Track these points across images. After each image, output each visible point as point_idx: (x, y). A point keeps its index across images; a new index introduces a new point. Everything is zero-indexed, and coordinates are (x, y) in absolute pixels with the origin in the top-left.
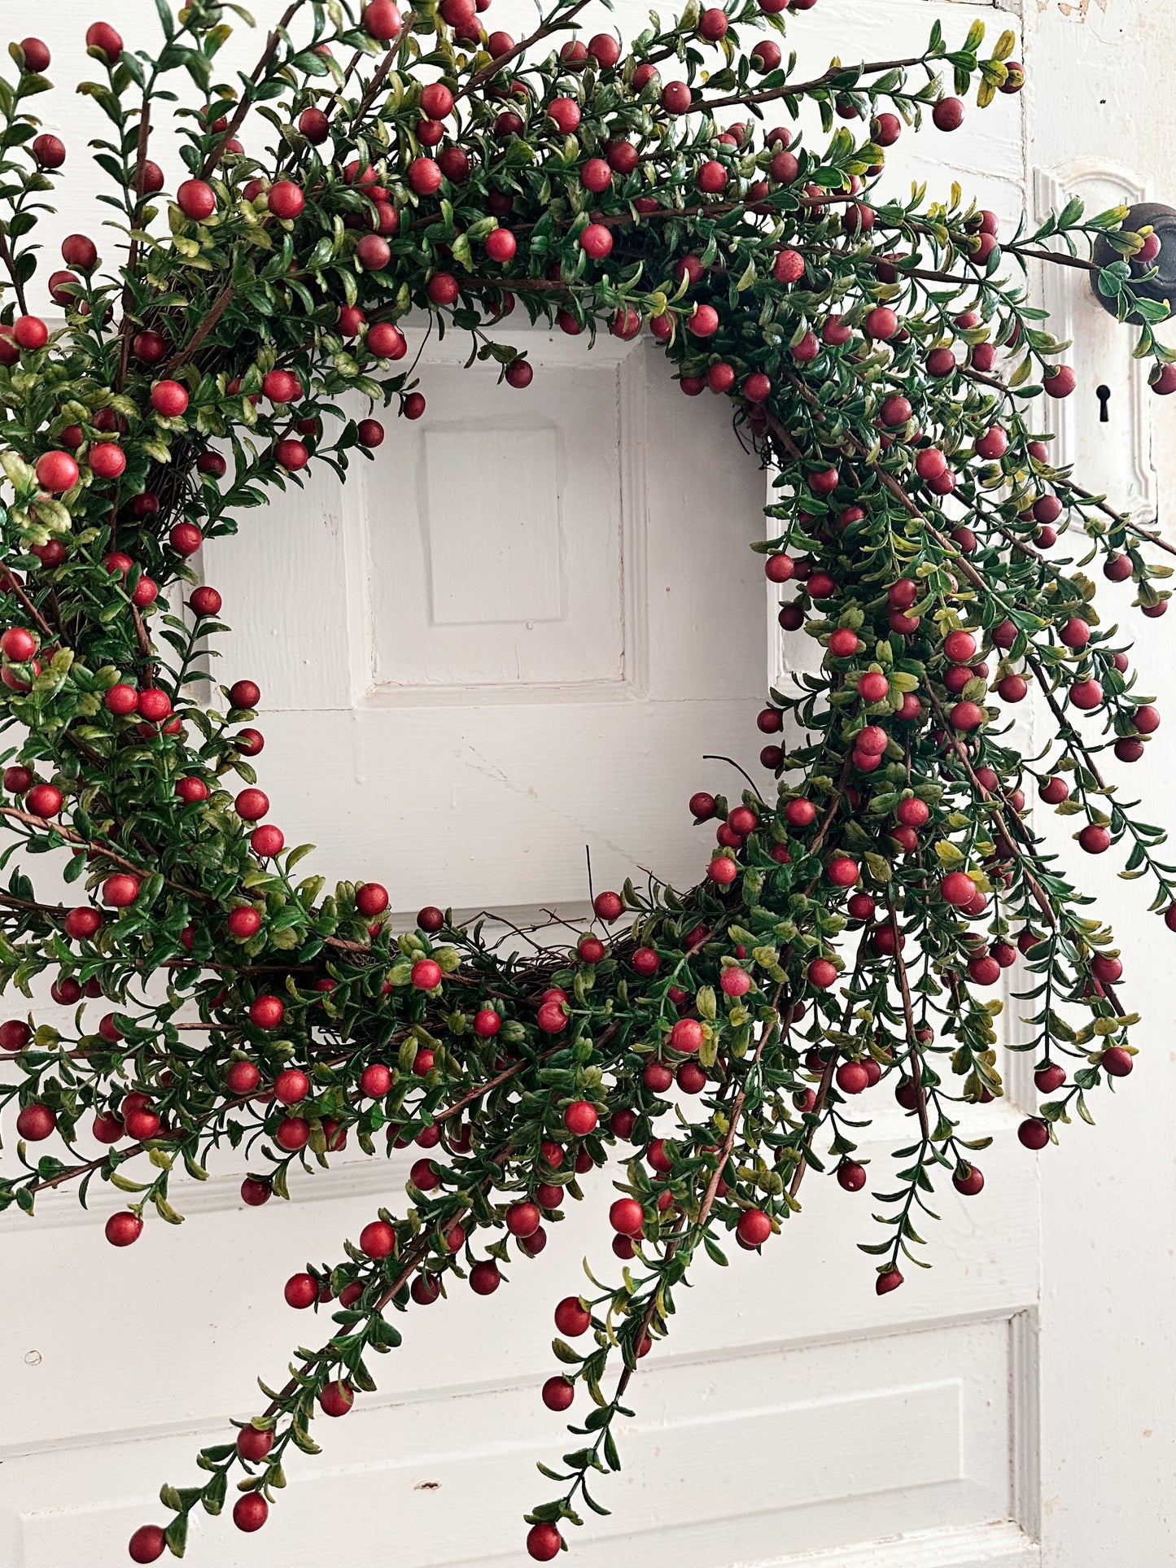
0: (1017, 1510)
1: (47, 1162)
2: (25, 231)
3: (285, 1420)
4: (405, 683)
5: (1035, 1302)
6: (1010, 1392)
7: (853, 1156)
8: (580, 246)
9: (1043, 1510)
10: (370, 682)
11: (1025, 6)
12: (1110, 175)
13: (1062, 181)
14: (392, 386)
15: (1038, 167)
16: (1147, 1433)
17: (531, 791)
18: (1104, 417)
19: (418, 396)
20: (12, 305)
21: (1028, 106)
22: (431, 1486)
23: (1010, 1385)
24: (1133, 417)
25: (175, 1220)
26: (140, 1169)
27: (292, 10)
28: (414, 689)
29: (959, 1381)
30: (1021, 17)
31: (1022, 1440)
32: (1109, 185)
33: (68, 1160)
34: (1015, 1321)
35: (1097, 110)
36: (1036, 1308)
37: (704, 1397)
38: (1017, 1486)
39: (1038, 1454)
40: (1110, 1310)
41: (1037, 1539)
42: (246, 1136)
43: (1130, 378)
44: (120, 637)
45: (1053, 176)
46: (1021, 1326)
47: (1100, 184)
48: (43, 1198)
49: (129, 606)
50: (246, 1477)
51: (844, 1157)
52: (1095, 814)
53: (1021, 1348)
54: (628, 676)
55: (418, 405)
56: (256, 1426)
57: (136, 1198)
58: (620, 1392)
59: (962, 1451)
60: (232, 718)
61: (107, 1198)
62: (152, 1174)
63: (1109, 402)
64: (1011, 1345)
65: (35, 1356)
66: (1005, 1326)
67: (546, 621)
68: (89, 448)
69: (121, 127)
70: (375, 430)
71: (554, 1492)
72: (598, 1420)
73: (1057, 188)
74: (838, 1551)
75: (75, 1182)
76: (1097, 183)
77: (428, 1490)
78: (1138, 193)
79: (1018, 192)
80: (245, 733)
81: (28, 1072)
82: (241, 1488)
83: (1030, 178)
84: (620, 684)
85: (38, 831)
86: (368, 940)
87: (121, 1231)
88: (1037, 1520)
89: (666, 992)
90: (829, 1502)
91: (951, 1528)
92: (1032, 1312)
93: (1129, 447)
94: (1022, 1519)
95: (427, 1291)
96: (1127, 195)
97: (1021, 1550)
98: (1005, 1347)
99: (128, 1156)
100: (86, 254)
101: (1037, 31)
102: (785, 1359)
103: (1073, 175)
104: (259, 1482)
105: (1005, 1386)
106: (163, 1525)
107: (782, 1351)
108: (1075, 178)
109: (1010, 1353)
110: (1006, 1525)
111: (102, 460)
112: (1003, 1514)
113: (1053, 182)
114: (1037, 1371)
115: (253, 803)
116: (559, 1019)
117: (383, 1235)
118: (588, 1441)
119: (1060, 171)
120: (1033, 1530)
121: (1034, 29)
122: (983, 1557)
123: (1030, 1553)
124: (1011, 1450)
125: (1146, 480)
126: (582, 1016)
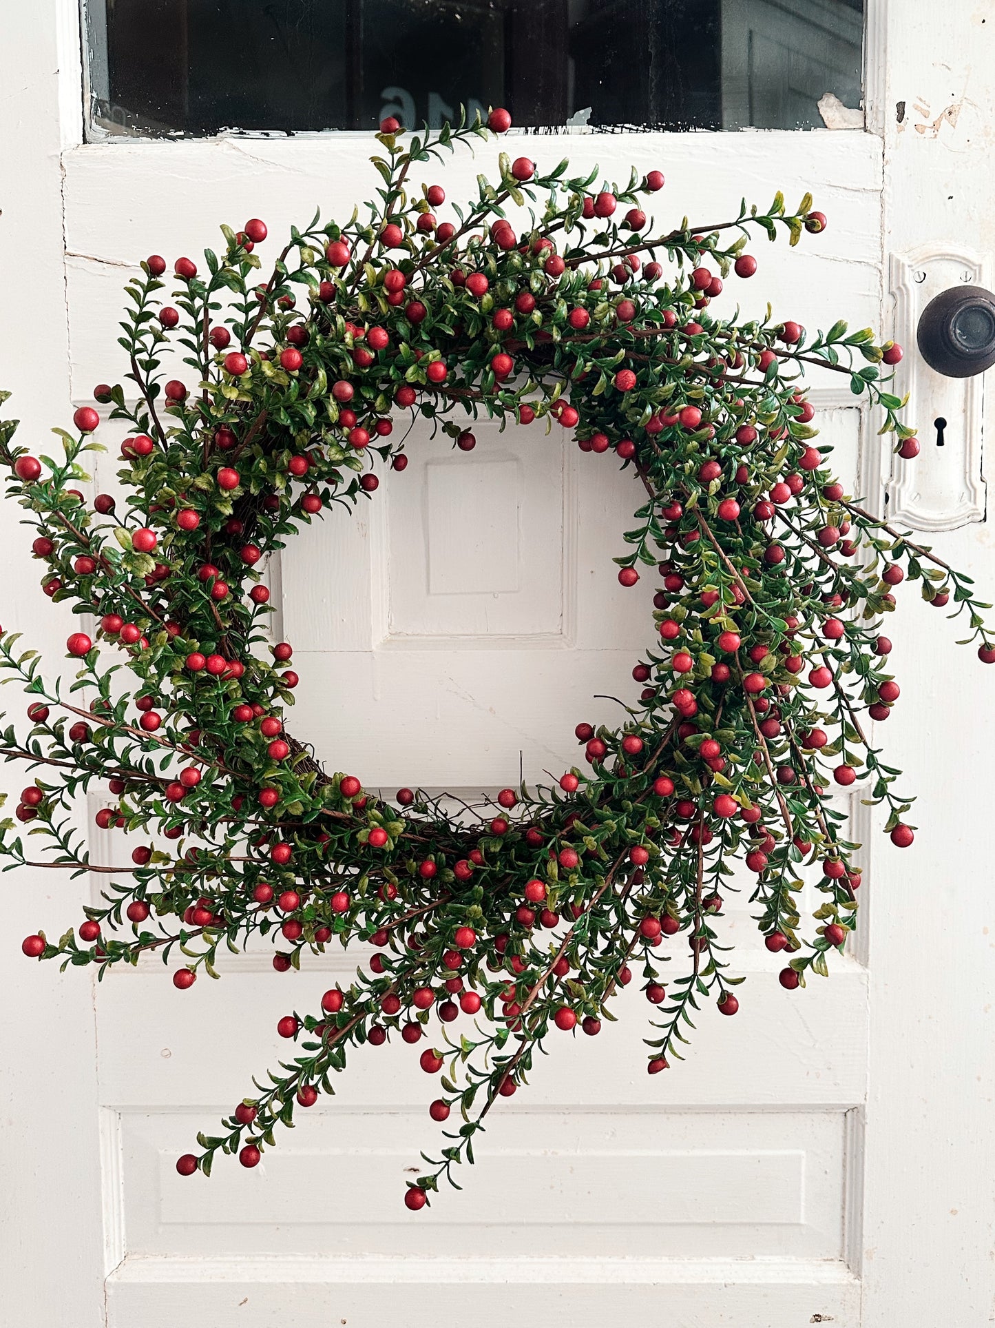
0: (846, 1253)
1: (146, 935)
2: (155, 367)
3: (277, 1106)
4: (410, 633)
5: (863, 1102)
6: (844, 1166)
7: (658, 980)
8: (491, 369)
9: (864, 1256)
10: (387, 633)
11: (886, 130)
12: (952, 255)
13: (910, 263)
14: (384, 451)
15: (893, 252)
16: (953, 1212)
17: (491, 709)
18: (940, 442)
19: (403, 457)
20: (147, 414)
21: (887, 207)
22: (415, 1170)
23: (844, 1160)
24: (966, 441)
25: (215, 976)
26: (198, 944)
27: (286, 251)
28: (415, 638)
29: (803, 1153)
30: (883, 138)
31: (851, 1202)
32: (951, 263)
33: (159, 935)
34: (848, 1114)
35: (945, 204)
36: (864, 1107)
37: (607, 1137)
38: (846, 1236)
39: (862, 1214)
40: (925, 1116)
41: (859, 1276)
42: (273, 928)
43: (965, 411)
44: (205, 619)
45: (905, 260)
46: (853, 1119)
47: (945, 264)
48: (144, 954)
49: (208, 601)
50: (251, 1135)
51: (651, 980)
52: (849, 757)
53: (852, 1135)
54: (564, 632)
55: (402, 463)
56: (245, 1104)
57: (193, 961)
58: (482, 1115)
59: (803, 1204)
60: (276, 666)
61: (178, 960)
62: (207, 947)
63: (945, 431)
64: (845, 1132)
65: (167, 1052)
66: (841, 1118)
67: (507, 592)
68: (177, 513)
69: (196, 318)
70: (372, 481)
71: (427, 1171)
72: (467, 1131)
73: (907, 269)
74: (704, 1260)
75: (163, 947)
76: (941, 262)
77: (413, 1172)
78: (977, 268)
79: (876, 272)
80: (286, 675)
81: (138, 880)
82: (247, 1141)
83: (886, 262)
84: (558, 637)
85: (145, 740)
86: (351, 811)
87: (183, 979)
88: (859, 1263)
89: (540, 859)
90: (699, 1224)
91: (793, 1258)
92: (861, 1109)
93: (962, 464)
94: (849, 1260)
95: (377, 1036)
96: (967, 269)
97: (845, 1282)
98: (841, 1133)
99: (194, 935)
100: (178, 392)
101: (896, 148)
102: (668, 1118)
103: (921, 258)
104: (258, 1139)
105: (840, 1161)
106: (198, 1155)
107: (666, 1113)
108: (923, 260)
109: (845, 1138)
110: (837, 1262)
111: (184, 519)
112: (836, 1254)
113: (903, 265)
114: (863, 1153)
115: (269, 726)
116: (466, 872)
117: (336, 998)
118: (455, 1143)
119: (911, 254)
120: (856, 1270)
121: (894, 146)
122: (815, 1283)
123: (852, 1285)
124: (843, 1208)
125: (975, 490)
126: (484, 870)
